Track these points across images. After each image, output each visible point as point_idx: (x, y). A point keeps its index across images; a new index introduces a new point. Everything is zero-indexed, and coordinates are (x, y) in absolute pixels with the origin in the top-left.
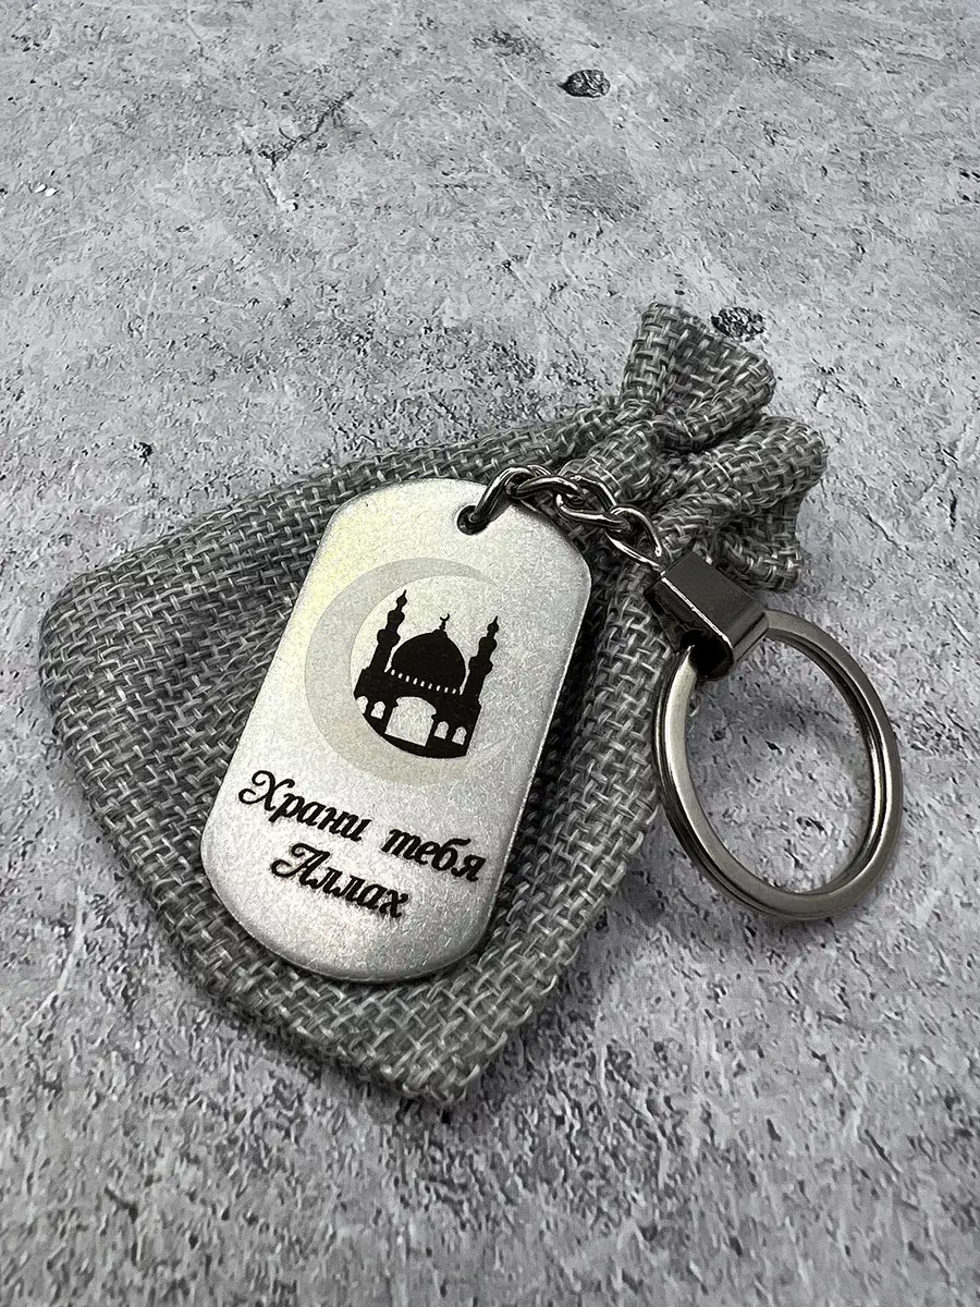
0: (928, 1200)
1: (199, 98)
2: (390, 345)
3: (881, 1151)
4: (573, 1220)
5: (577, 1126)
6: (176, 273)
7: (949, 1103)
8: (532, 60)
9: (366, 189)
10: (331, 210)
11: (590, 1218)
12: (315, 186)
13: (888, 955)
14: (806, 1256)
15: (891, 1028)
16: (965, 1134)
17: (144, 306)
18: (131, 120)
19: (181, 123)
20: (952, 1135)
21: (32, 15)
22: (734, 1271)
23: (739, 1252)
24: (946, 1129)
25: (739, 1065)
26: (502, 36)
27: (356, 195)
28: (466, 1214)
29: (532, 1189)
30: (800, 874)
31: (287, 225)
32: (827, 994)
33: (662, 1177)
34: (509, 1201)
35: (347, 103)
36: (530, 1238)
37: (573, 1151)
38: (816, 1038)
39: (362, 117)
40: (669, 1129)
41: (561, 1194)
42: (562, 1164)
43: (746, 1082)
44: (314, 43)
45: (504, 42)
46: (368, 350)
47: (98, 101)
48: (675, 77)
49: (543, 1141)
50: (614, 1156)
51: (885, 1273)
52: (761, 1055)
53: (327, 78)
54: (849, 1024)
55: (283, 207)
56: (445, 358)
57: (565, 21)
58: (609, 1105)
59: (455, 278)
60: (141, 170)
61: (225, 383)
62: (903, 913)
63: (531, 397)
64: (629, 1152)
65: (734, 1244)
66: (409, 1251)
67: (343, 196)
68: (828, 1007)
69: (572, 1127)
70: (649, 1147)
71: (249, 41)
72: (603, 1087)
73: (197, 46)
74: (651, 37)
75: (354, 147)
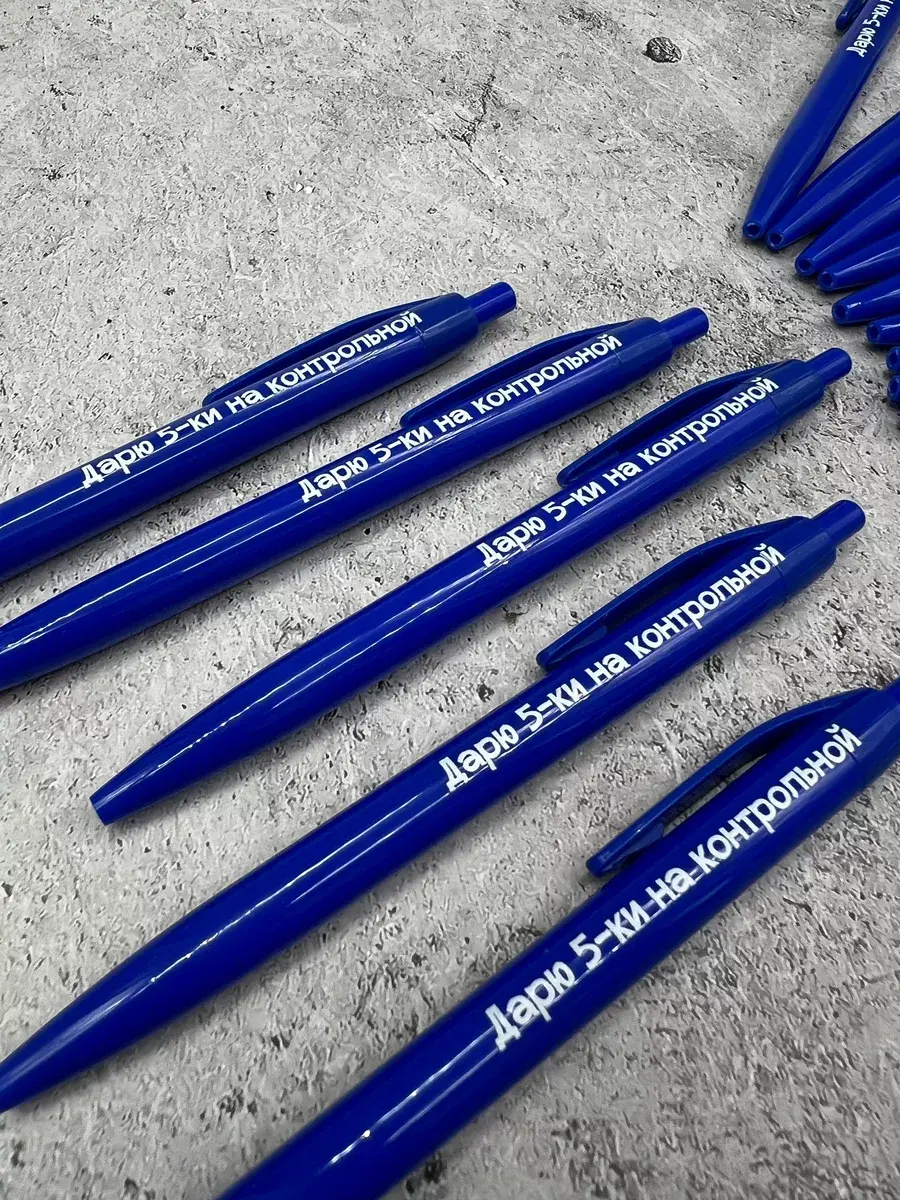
1: (376, 91)
2: (637, 289)
6: (449, 250)
8: (611, 32)
9: (550, 160)
10: (534, 182)
18: (335, 117)
26: (580, 13)
27: (545, 167)
31: (508, 198)
35: (494, 85)
39: (513, 96)
44: (437, 31)
45: (583, 17)
47: (295, 102)
48: (723, 38)
53: (466, 63)
55: (497, 183)
59: (655, 229)
63: (756, 316)
67: (536, 168)
71: (385, 34)
73: (345, 43)
75: (520, 123)
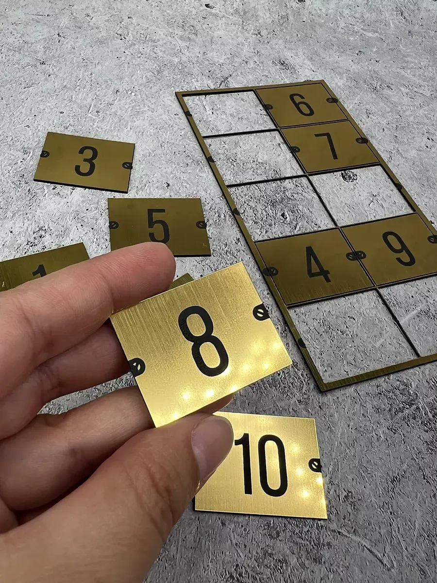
0: (369, 406)
1: (180, 68)
2: (242, 165)
3: (359, 394)
4: (281, 396)
5: (283, 376)
6: (175, 129)
7: (378, 387)
8: (291, 73)
9: (235, 111)
10: (224, 116)
11: (285, 396)
12: (219, 107)
13: (367, 352)
14: (337, 412)
15: (366, 368)
16: (381, 394)
17: (165, 139)
18: (159, 72)
19: (175, 77)
20: (377, 393)
21: (122, 26)
22: (319, 412)
23: (321, 409)
24: (376, 392)
25: (325, 370)
26: (282, 62)
27: (232, 113)
28: (255, 390)
29: (271, 388)
30: (347, 330)
31: (210, 119)
32: (350, 358)
33: (304, 391)
34: (265, 389)
35: (229, 79)
36: (270, 398)
37: (282, 381)
38: (346, 367)
39: (234, 84)
40: (306, 381)
41: (278, 390)
42: (279, 384)
43: (327, 374)
44: (218, 54)
45: (283, 64)
46: (235, 165)
47: (146, 63)
48: (339, 87)
49: (274, 378)
50: (292, 384)
51: (356, 418)
52: (331, 369)
53: (223, 68)
54: (355, 366)
55: (208, 113)
56: (258, 171)
57: (304, 59)
58: (291, 373)
59: (262, 146)
60: (162, 91)
61: (191, 168)
62: (373, 343)
63: (284, 188)
64: (296, 384)
65: (320, 407)
66: (240, 395)
67: (228, 112)
68: (350, 361)
69: (282, 376)
70: (301, 384)
71: (197, 50)
72: (291, 369)
73: (179, 48)
74: (332, 71)
